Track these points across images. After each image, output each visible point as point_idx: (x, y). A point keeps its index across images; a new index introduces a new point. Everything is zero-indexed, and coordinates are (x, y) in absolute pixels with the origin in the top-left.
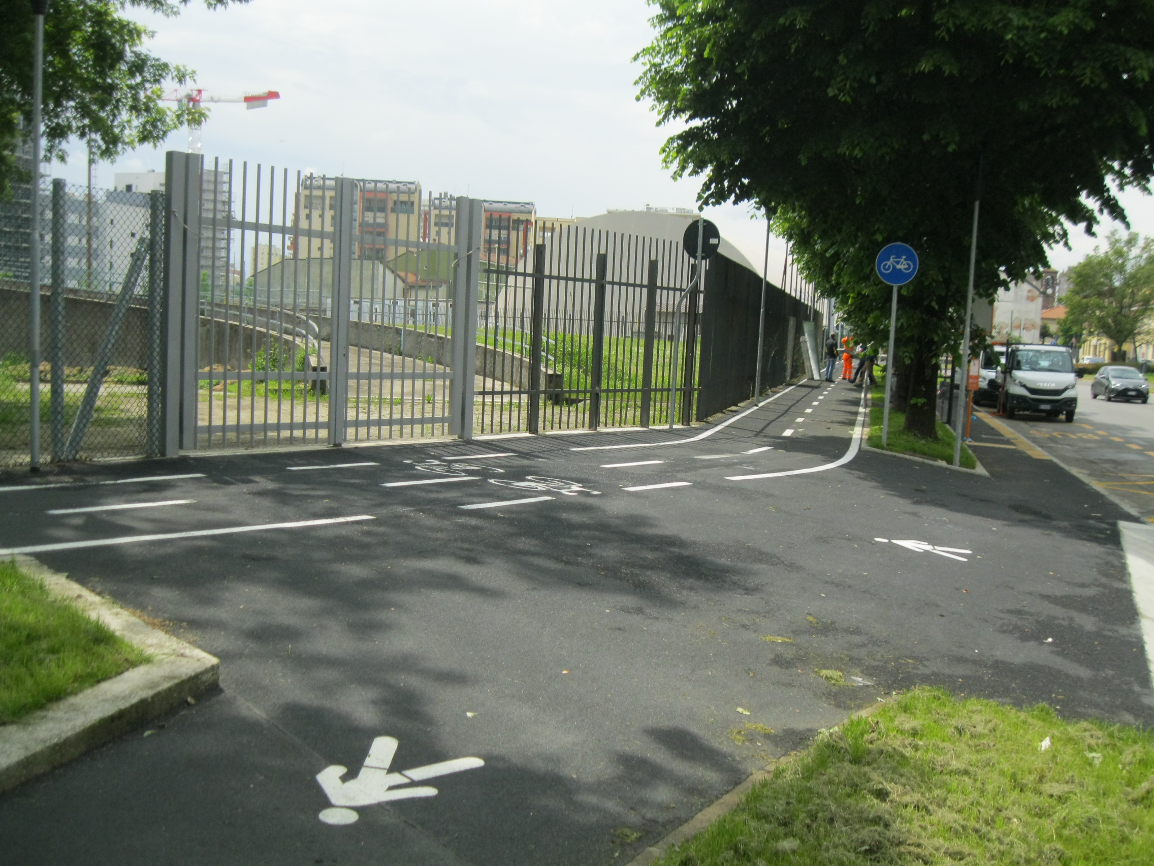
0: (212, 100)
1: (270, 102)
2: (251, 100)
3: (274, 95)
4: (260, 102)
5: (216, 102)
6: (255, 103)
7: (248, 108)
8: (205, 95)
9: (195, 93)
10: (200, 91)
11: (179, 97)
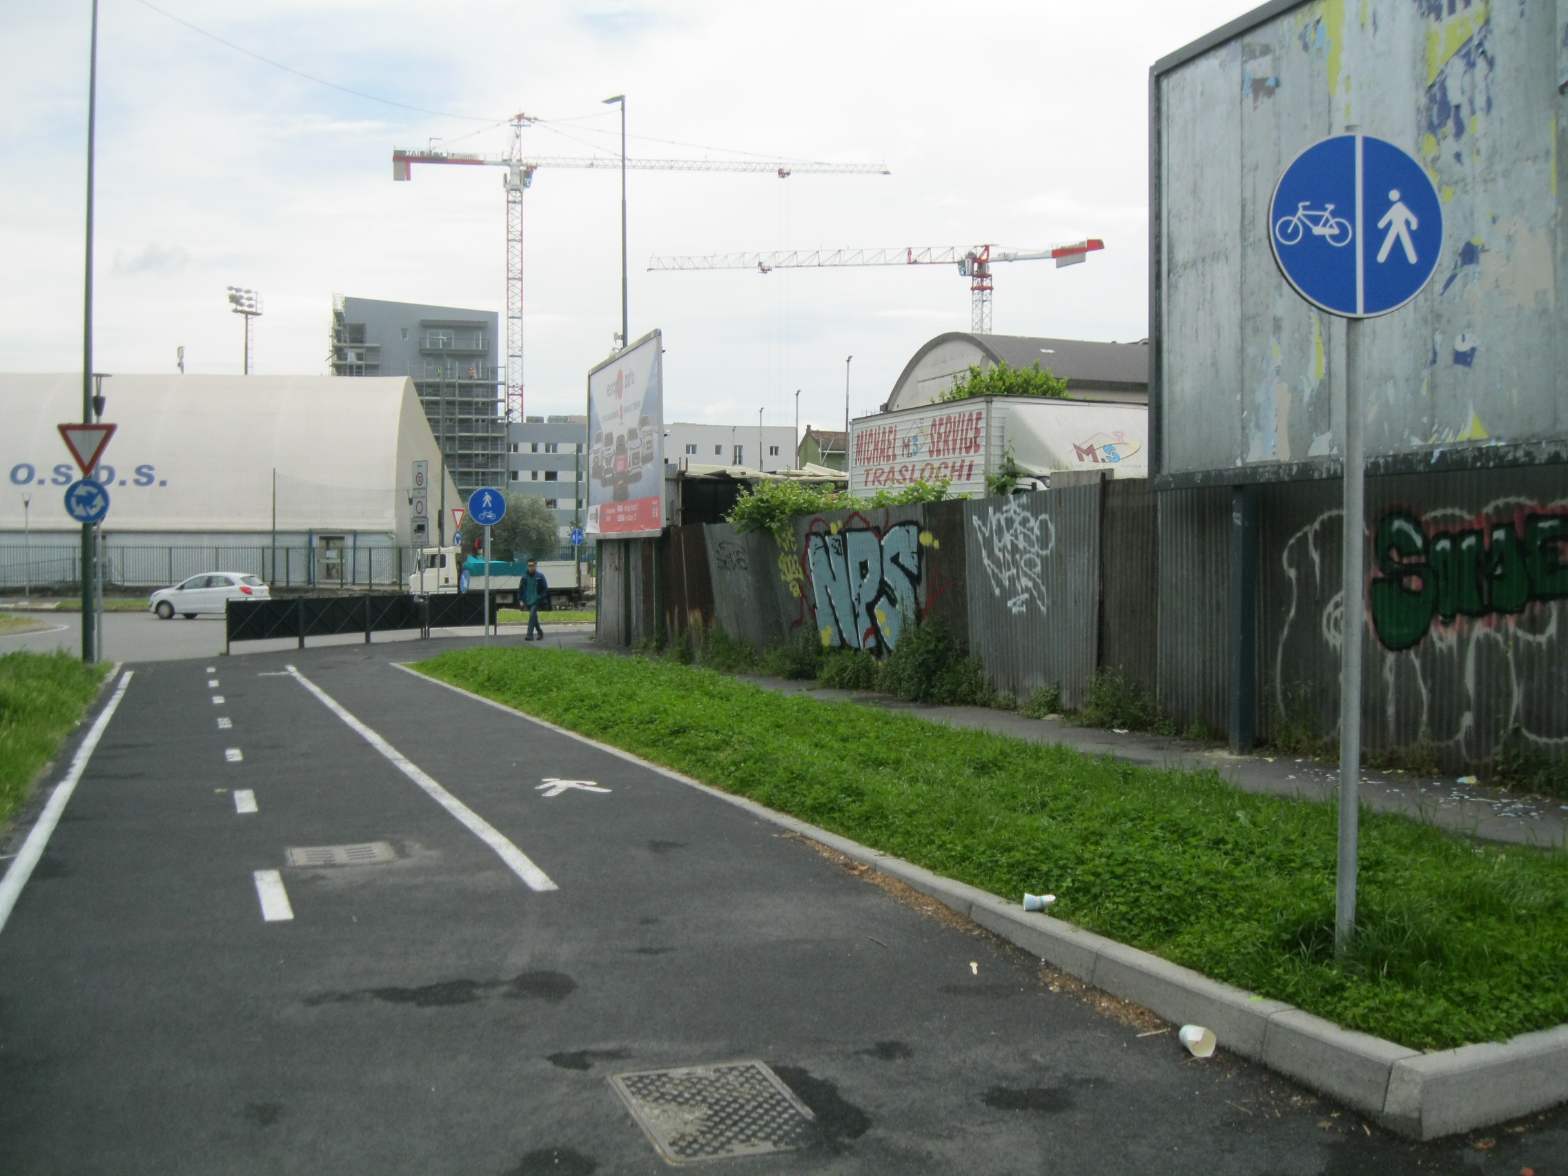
0: (1006, 258)
1: (1089, 255)
2: (1065, 255)
3: (1096, 245)
4: (1076, 257)
5: (1011, 261)
6: (1070, 258)
7: (1058, 266)
8: (993, 253)
9: (979, 252)
10: (987, 248)
11: (957, 258)
